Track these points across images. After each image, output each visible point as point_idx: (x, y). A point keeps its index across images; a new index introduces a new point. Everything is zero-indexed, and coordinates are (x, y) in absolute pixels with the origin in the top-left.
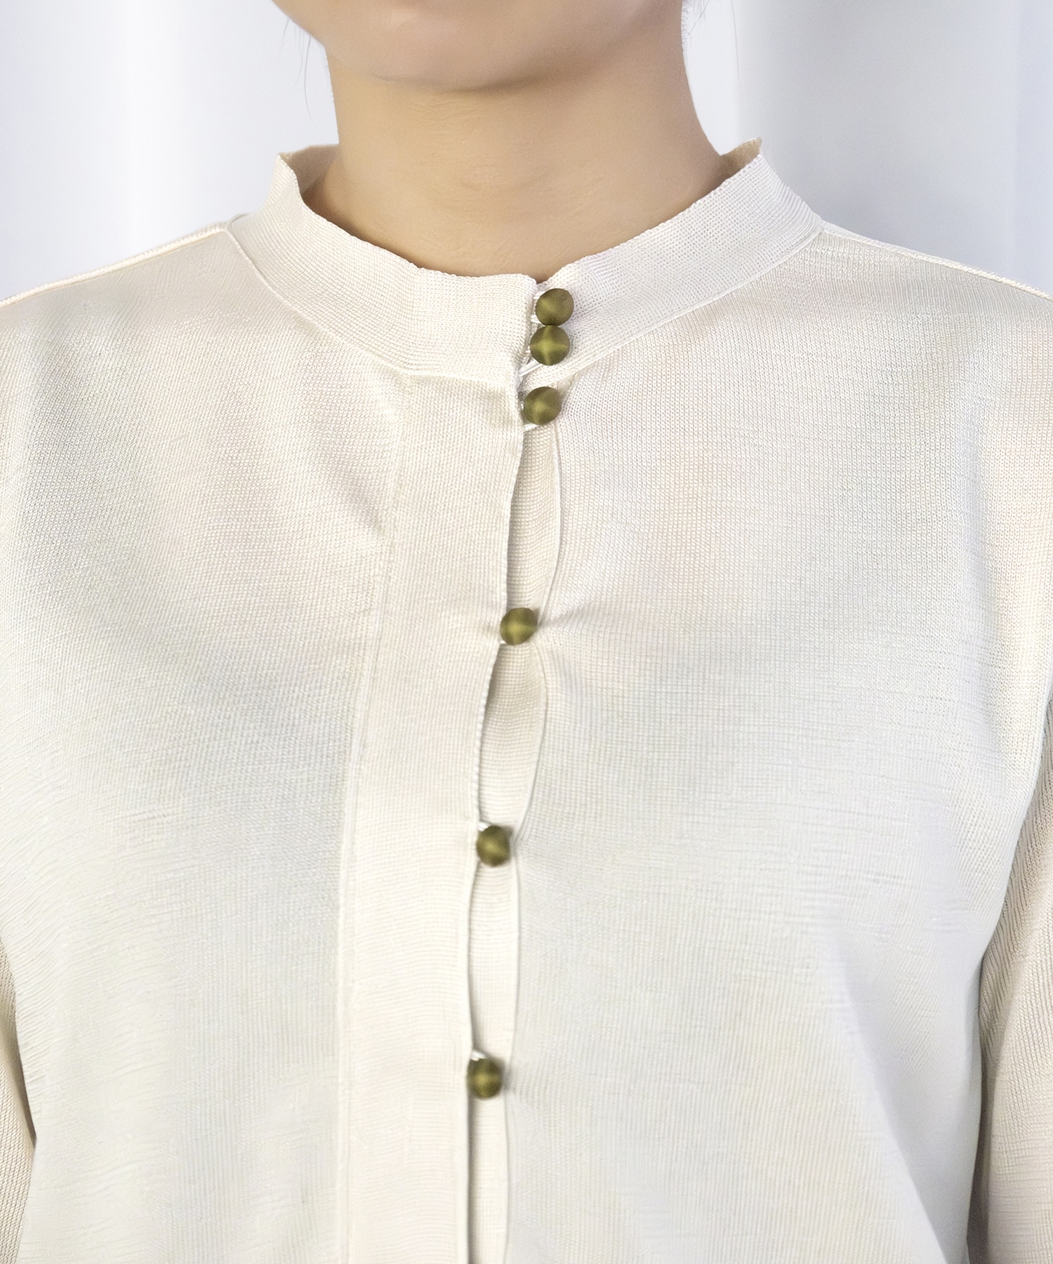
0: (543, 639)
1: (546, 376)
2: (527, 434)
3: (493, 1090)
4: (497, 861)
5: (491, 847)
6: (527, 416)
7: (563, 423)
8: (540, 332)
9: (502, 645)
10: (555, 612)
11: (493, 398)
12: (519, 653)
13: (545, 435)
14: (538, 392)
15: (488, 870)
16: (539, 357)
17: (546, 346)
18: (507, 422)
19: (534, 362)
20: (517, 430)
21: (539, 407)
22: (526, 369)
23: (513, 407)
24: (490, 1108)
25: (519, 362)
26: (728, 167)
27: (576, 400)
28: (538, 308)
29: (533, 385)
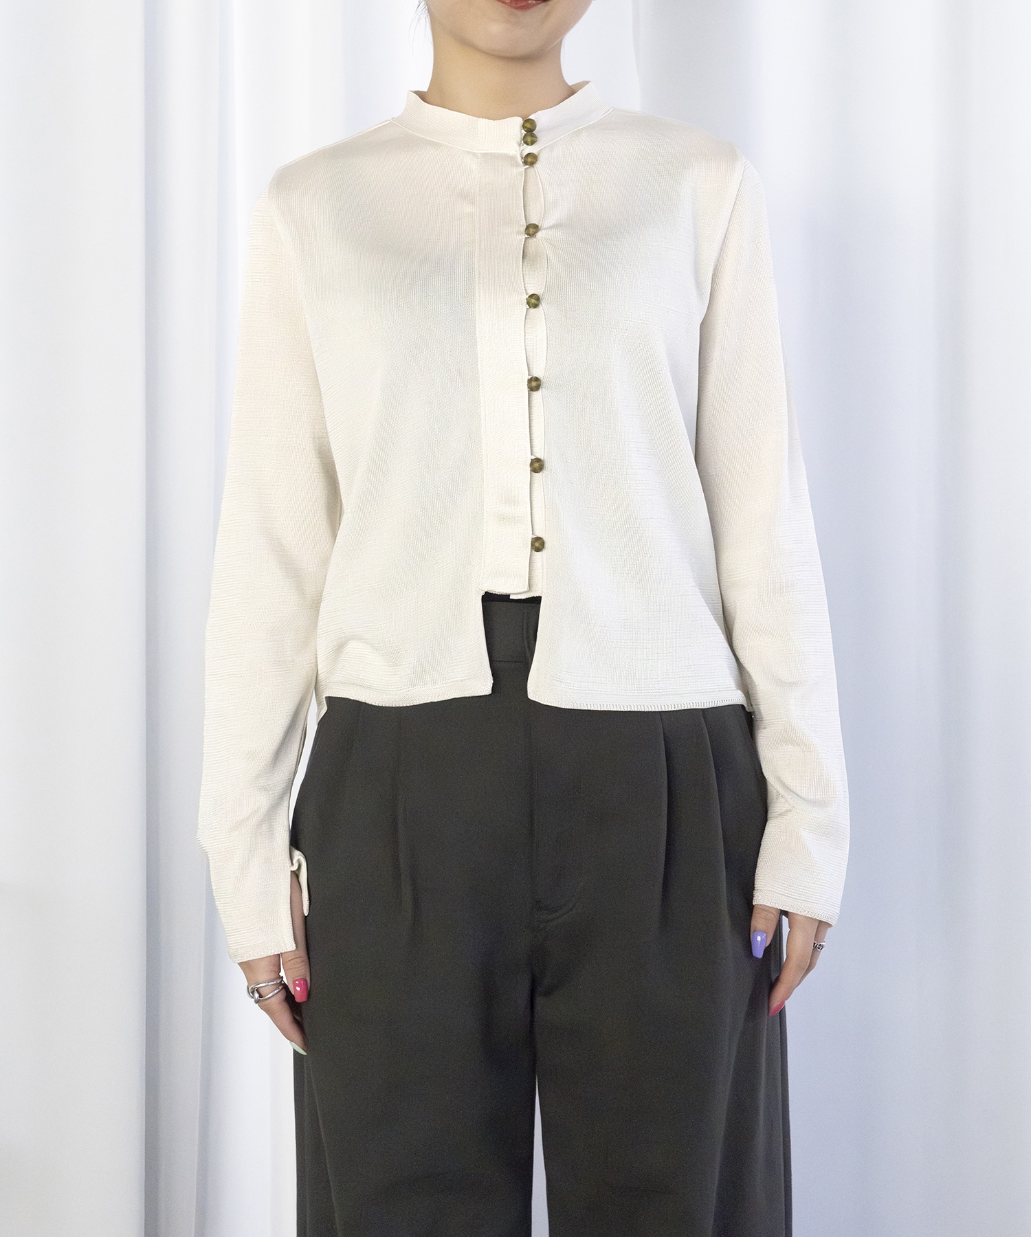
0: (540, 234)
1: (529, 149)
2: (526, 169)
3: (537, 388)
4: (536, 306)
5: (533, 301)
6: (525, 163)
7: (538, 165)
8: (525, 135)
9: (526, 238)
10: (545, 226)
11: (512, 158)
12: (532, 241)
13: (531, 170)
14: (528, 155)
15: (532, 310)
16: (526, 143)
17: (529, 139)
18: (517, 165)
19: (525, 145)
20: (523, 168)
21: (529, 160)
22: (522, 148)
23: (520, 162)
24: (536, 395)
25: (520, 145)
26: (572, 91)
27: (541, 158)
28: (524, 126)
29: (525, 153)
